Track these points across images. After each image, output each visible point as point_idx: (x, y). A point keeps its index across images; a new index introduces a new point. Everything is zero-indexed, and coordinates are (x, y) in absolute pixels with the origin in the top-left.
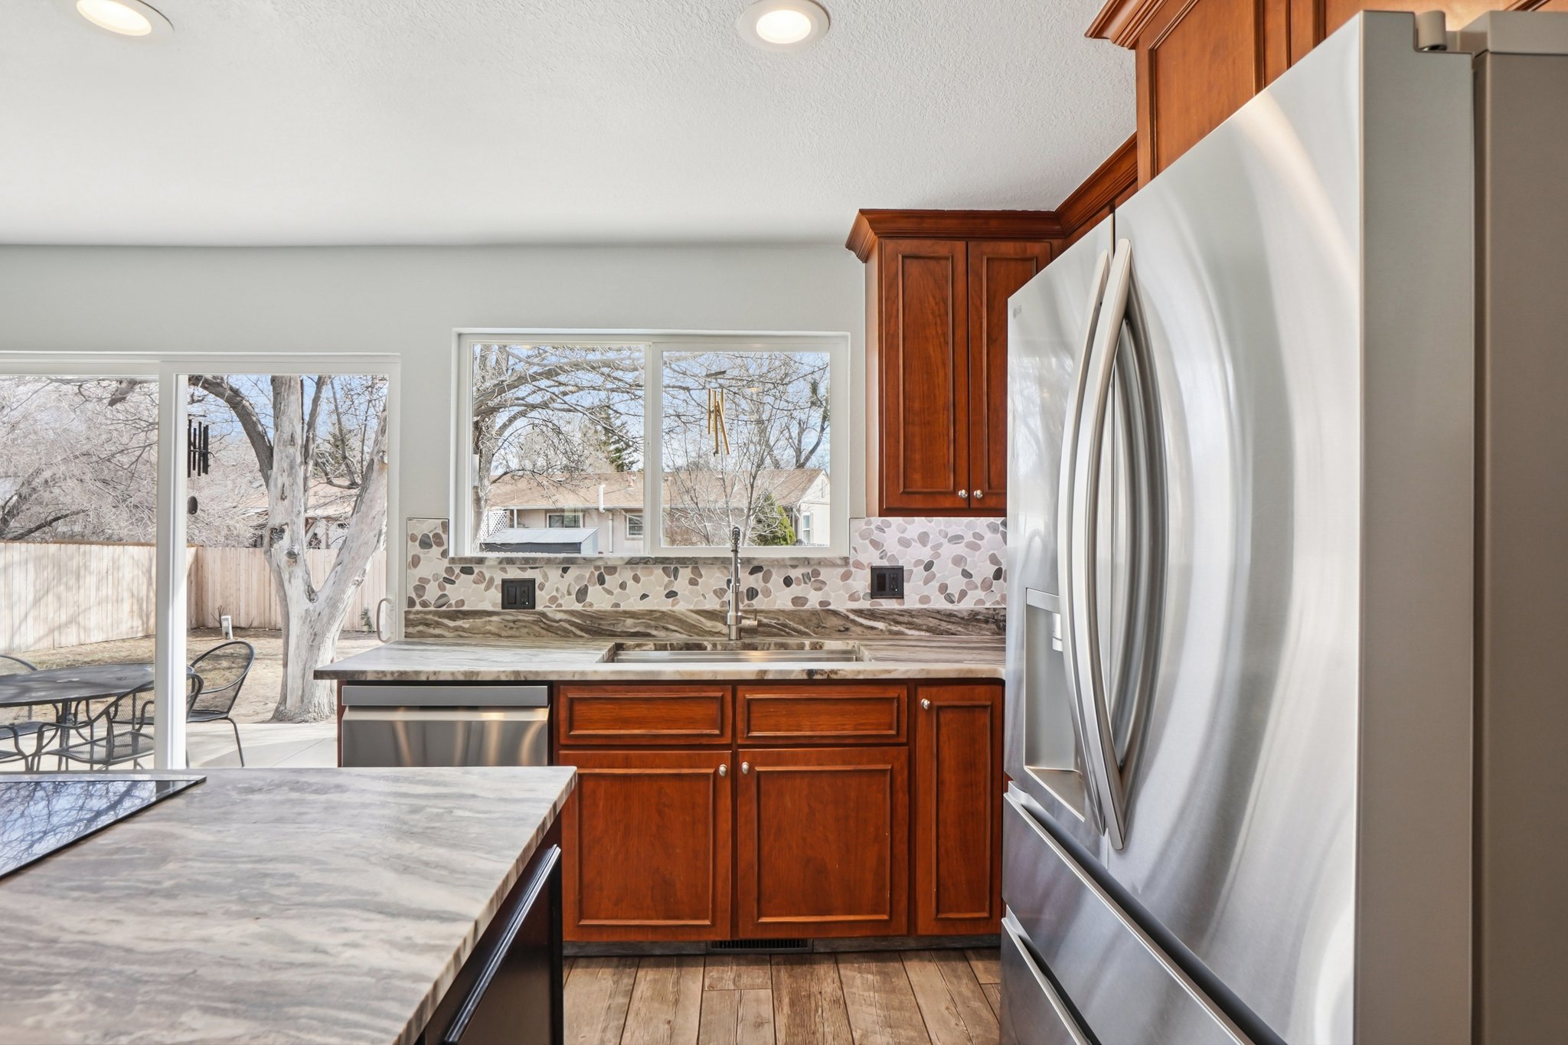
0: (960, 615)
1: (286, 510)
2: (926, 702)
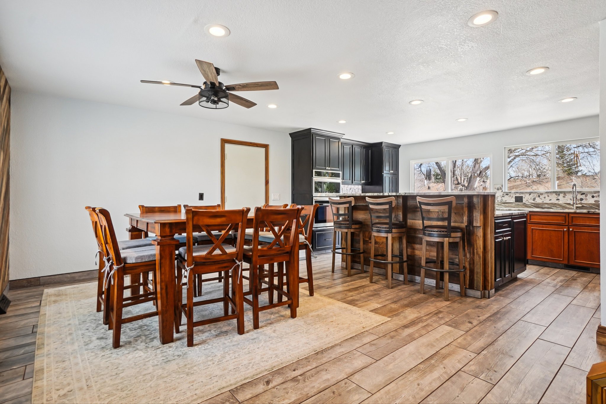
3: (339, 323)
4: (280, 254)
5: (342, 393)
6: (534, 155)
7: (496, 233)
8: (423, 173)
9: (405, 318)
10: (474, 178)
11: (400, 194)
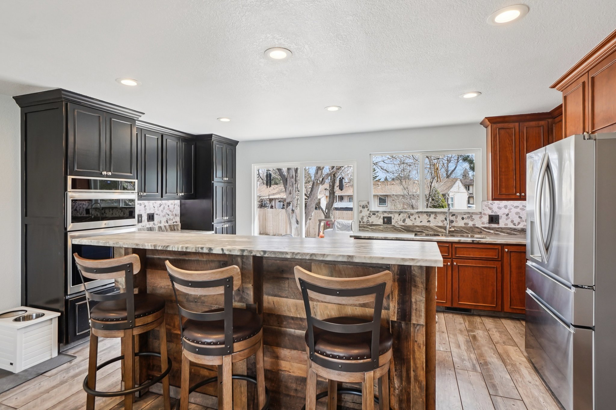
0: (518, 229)
1: (291, 197)
2: (506, 250)
8: (261, 177)
10: (317, 185)
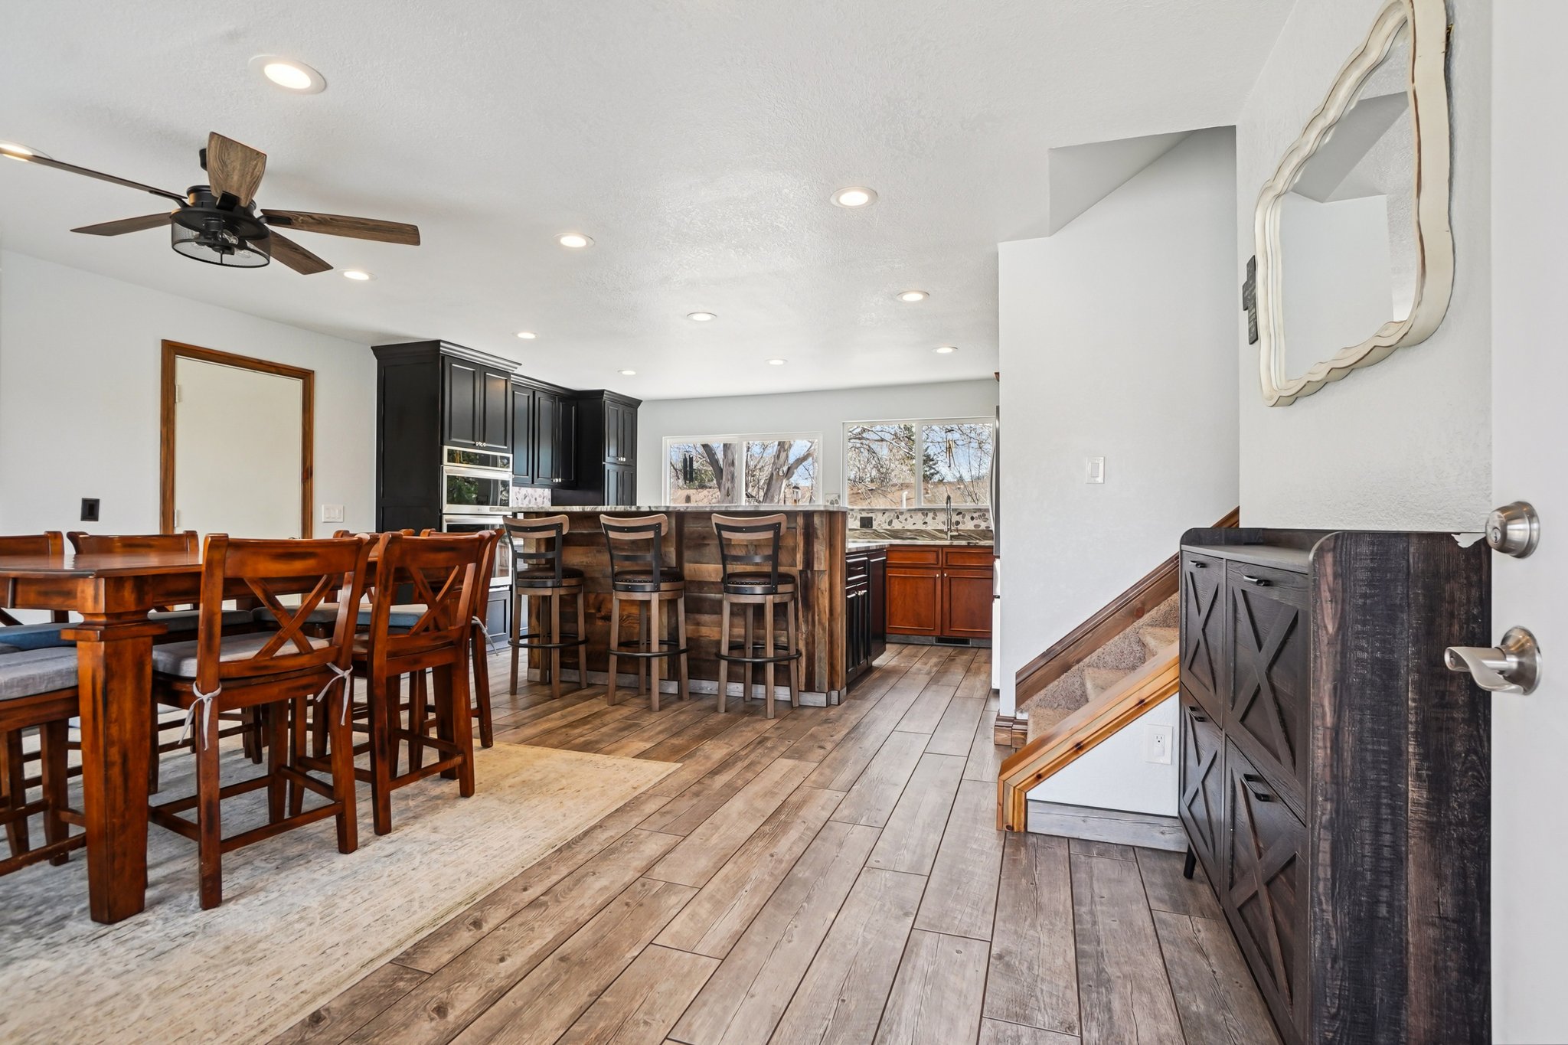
3: (578, 788)
4: (436, 648)
5: (644, 901)
6: (878, 441)
7: (849, 583)
9: (707, 758)
10: (777, 479)
11: (639, 507)
